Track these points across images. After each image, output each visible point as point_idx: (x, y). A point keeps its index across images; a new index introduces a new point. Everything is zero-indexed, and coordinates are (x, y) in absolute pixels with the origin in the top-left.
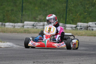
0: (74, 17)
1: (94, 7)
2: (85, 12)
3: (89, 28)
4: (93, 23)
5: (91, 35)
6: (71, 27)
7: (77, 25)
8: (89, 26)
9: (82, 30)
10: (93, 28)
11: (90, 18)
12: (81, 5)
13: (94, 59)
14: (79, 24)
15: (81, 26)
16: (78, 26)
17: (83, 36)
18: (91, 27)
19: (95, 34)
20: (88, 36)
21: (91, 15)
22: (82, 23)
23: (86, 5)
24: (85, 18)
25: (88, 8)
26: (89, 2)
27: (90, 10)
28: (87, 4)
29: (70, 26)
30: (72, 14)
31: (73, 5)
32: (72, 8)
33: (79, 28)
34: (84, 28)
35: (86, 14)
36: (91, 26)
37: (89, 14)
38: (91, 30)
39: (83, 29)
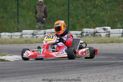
0: (74, 21)
1: (97, 9)
2: (87, 16)
3: (96, 34)
4: (100, 28)
5: (101, 42)
6: (75, 34)
7: (83, 31)
8: (96, 32)
9: (88, 37)
10: (101, 34)
11: (92, 22)
12: (82, 7)
13: (118, 68)
14: (85, 30)
15: (87, 33)
16: (84, 33)
17: (92, 43)
18: (98, 33)
19: (105, 40)
20: (97, 43)
21: (94, 18)
22: (88, 29)
23: (87, 8)
24: (87, 22)
25: (90, 11)
26: (90, 4)
27: (93, 12)
28: (88, 6)
29: (75, 32)
30: (72, 18)
31: (72, 8)
32: (72, 12)
33: (85, 34)
34: (90, 34)
35: (89, 18)
36: (98, 31)
37: (92, 18)
38: (99, 36)
39: (90, 36)
